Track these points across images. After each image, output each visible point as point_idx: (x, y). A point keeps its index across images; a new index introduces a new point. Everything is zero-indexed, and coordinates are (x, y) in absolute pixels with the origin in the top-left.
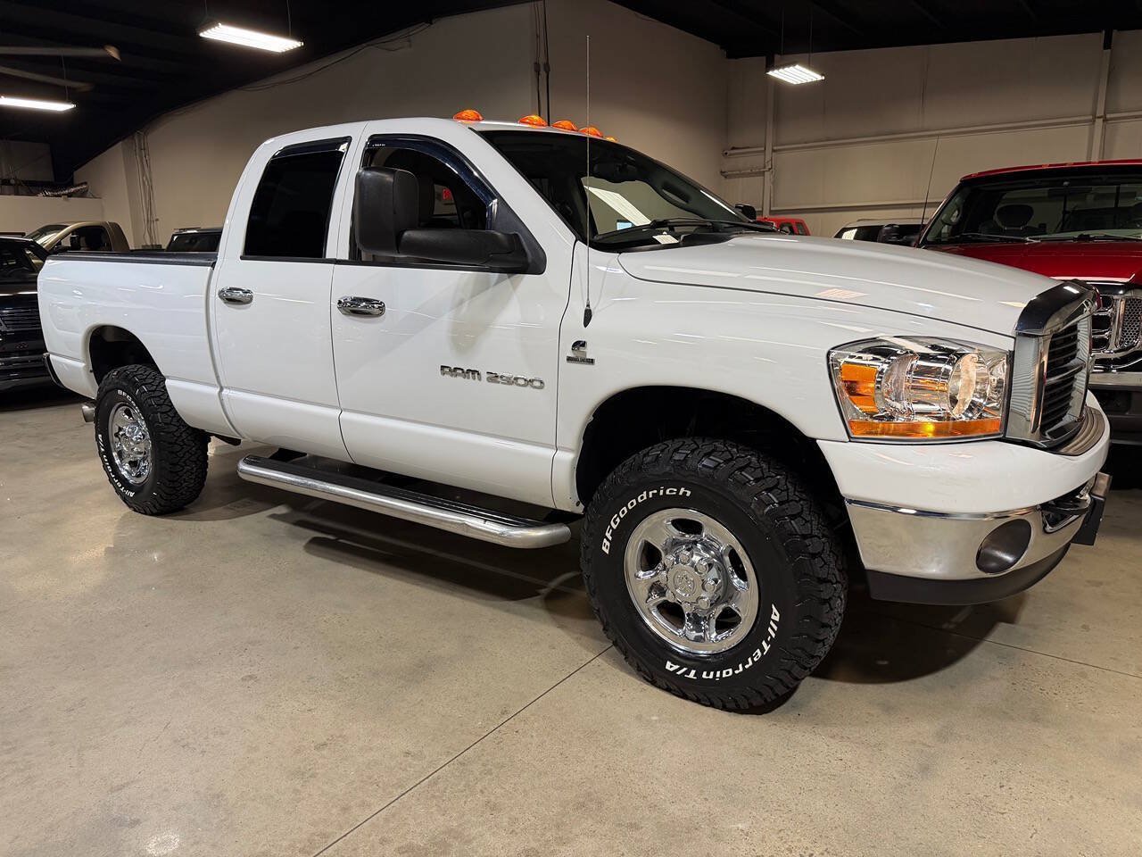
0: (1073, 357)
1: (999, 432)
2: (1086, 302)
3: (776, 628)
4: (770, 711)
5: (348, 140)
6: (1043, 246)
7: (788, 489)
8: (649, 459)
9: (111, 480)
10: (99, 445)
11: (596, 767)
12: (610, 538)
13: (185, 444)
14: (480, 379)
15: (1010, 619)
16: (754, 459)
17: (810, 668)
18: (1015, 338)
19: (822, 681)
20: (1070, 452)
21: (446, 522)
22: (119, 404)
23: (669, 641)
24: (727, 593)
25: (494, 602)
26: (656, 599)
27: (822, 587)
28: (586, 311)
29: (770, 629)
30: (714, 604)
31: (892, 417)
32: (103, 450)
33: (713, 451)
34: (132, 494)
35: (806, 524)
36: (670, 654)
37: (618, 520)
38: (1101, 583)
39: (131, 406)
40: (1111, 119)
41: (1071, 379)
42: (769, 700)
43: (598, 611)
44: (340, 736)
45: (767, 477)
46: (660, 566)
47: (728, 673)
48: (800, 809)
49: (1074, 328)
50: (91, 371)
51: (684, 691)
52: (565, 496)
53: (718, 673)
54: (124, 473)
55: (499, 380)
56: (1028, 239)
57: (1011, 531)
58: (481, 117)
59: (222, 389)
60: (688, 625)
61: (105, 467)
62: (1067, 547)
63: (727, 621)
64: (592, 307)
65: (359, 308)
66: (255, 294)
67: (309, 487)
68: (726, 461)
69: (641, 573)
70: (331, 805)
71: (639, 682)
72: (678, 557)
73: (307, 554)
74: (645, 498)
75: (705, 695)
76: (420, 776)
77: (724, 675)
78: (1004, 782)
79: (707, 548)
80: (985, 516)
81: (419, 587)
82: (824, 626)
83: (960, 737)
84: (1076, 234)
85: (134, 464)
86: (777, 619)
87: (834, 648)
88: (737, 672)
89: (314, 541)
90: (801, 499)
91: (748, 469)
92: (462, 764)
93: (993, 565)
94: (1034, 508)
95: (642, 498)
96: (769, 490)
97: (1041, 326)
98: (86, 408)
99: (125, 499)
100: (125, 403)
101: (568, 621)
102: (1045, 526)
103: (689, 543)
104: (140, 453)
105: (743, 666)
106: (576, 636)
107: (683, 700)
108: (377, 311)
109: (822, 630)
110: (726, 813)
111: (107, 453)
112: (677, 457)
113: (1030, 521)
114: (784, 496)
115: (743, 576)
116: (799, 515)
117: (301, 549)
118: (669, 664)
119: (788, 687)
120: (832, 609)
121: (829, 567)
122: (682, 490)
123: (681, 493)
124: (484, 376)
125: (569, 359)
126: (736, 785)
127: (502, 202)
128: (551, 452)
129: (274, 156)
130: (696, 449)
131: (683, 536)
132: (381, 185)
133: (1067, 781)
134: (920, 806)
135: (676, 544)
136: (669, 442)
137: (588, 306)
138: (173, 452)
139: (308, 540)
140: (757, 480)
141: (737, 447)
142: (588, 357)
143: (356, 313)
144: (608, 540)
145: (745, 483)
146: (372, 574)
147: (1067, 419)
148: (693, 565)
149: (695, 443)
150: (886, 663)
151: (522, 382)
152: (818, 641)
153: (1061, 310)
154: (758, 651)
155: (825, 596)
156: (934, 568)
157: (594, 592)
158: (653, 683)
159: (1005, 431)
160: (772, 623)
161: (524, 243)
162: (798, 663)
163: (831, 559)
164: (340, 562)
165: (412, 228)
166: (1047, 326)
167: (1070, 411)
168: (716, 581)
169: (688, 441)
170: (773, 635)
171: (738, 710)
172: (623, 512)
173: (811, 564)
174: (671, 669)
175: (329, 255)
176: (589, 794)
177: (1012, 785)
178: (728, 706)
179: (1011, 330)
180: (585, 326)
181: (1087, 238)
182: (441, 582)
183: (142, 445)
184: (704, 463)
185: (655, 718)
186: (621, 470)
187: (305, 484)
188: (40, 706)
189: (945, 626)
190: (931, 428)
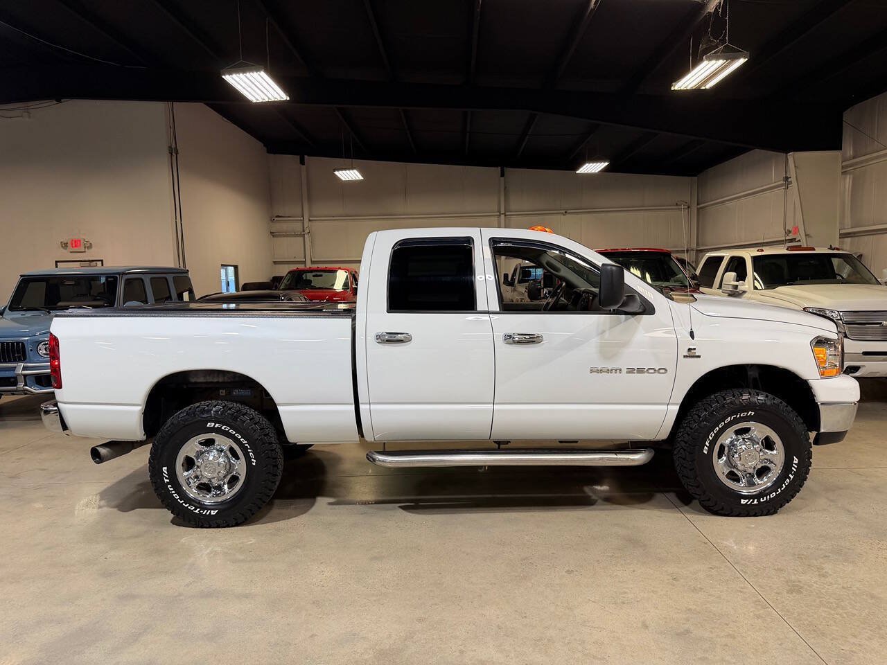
3: (796, 467)
5: (470, 239)
8: (728, 401)
10: (162, 477)
12: (708, 445)
14: (621, 373)
23: (738, 490)
28: (691, 332)
29: (793, 468)
32: (167, 481)
34: (214, 512)
37: (713, 435)
46: (724, 456)
47: (773, 495)
50: (143, 413)
51: (750, 512)
53: (768, 497)
54: (194, 497)
55: (635, 371)
59: (357, 406)
60: (745, 479)
64: (694, 330)
69: (719, 460)
72: (745, 446)
74: (729, 420)
75: (759, 511)
77: (771, 497)
85: (203, 487)
86: (797, 462)
88: (777, 493)
95: (727, 421)
105: (780, 489)
111: (172, 482)
112: (743, 398)
118: (742, 500)
122: (750, 413)
123: (748, 415)
124: (624, 371)
128: (665, 407)
130: (750, 393)
137: (691, 329)
142: (697, 354)
143: (520, 343)
148: (754, 448)
151: (652, 371)
154: (788, 480)
160: (794, 465)
161: (640, 300)
170: (795, 470)
172: (716, 430)
174: (744, 503)
175: (481, 309)
180: (692, 340)
184: (759, 398)
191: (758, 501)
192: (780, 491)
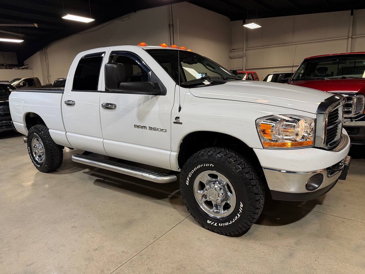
0: (337, 119)
1: (312, 145)
2: (341, 101)
3: (242, 209)
4: (241, 236)
5: (104, 53)
6: (330, 81)
7: (245, 164)
8: (200, 154)
9: (33, 162)
10: (29, 150)
11: (184, 256)
12: (189, 180)
13: (55, 150)
14: (147, 129)
15: (320, 203)
16: (234, 154)
17: (253, 222)
18: (317, 114)
19: (259, 225)
20: (337, 150)
21: (137, 175)
22: (34, 138)
23: (208, 213)
24: (226, 198)
25: (153, 200)
26: (204, 200)
27: (256, 196)
28: (179, 107)
29: (240, 210)
30: (222, 201)
31: (277, 141)
32: (30, 152)
33: (221, 152)
34: (39, 166)
35: (251, 175)
36: (209, 218)
37: (191, 174)
38: (350, 191)
39: (38, 138)
40: (354, 38)
41: (337, 126)
42: (240, 233)
43: (186, 203)
44: (102, 246)
45: (238, 160)
46: (205, 189)
47: (227, 224)
48: (250, 269)
49: (337, 110)
50: (26, 127)
51: (213, 230)
52: (174, 166)
53: (224, 224)
54: (37, 159)
55: (153, 129)
56: (325, 78)
57: (317, 177)
58: (146, 45)
59: (66, 132)
60: (214, 208)
61: (31, 157)
62: (337, 181)
63: (227, 207)
64: (181, 106)
65: (108, 106)
66: (76, 102)
67: (94, 164)
68: (225, 155)
69: (199, 191)
70: (97, 270)
71: (199, 227)
72: (210, 186)
73: (94, 185)
74: (199, 167)
75: (220, 231)
76: (127, 260)
77: (226, 225)
78: (317, 259)
79: (220, 183)
80: (308, 172)
81: (129, 196)
82: (257, 208)
83: (303, 243)
84: (341, 77)
85: (40, 156)
86: (242, 206)
87: (261, 215)
88: (230, 224)
89: (97, 180)
90: (249, 167)
91: (232, 157)
92: (141, 255)
93: (311, 188)
94: (325, 169)
95: (198, 167)
96: (238, 164)
97: (325, 110)
98: (25, 138)
99: (37, 167)
100: (36, 137)
101: (177, 206)
102: (328, 175)
103: (214, 181)
104: (42, 153)
105: (232, 222)
106: (180, 211)
107: (213, 232)
108: (114, 107)
109: (257, 210)
110: (225, 271)
111: (31, 153)
112: (209, 154)
113: (323, 174)
114: (243, 166)
115: (231, 192)
116: (248, 172)
117: (93, 183)
118: (208, 221)
119: (246, 228)
120: (260, 203)
121: (258, 189)
122: (211, 165)
123: (211, 166)
124: (148, 128)
125: (174, 123)
126: (229, 261)
127: (153, 72)
128: (169, 152)
129: (82, 58)
130: (215, 151)
131: (212, 179)
132: (113, 68)
133: (337, 258)
134: (289, 268)
135: (210, 182)
136: (207, 149)
137: (180, 105)
138: (51, 153)
139: (95, 180)
140: (234, 161)
141: (228, 150)
142: (180, 122)
143: (107, 108)
144: (188, 181)
145: (230, 162)
146: (114, 191)
147: (336, 139)
148: (215, 189)
149: (215, 149)
150: (279, 219)
151: (160, 130)
152: (255, 213)
153: (332, 104)
154: (236, 217)
155: (257, 199)
156: (293, 189)
157: (184, 197)
158: (204, 227)
159: (314, 144)
160: (240, 208)
161: (160, 86)
162: (249, 221)
163: (259, 187)
164: (105, 187)
165: (123, 82)
166: (328, 110)
167: (336, 137)
168: (223, 194)
169: (213, 148)
170: (241, 212)
171: (231, 236)
172: (193, 172)
173: (252, 188)
174: (209, 223)
175: (99, 90)
176: (181, 265)
177: (319, 260)
178: (227, 234)
179: (315, 112)
180: (179, 112)
181: (345, 78)
182: (136, 194)
183: (42, 150)
184: (218, 156)
185: (203, 239)
186: (192, 158)
187: (93, 163)
188: (6, 237)
189: (299, 206)
190: (290, 144)
191: (218, 224)
192: (231, 223)
